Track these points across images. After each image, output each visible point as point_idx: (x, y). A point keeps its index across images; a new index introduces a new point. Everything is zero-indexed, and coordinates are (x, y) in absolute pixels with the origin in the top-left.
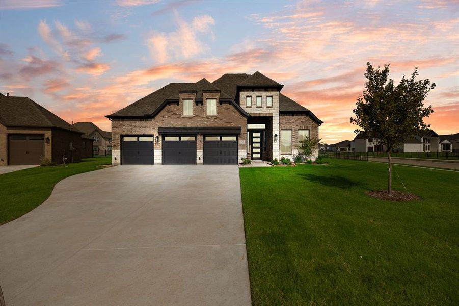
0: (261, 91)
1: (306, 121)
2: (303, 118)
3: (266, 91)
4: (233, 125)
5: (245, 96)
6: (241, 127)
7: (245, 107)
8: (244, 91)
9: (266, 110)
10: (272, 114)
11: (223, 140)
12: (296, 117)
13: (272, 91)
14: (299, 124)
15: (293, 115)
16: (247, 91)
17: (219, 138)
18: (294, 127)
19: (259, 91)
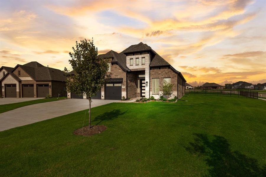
0: (138, 54)
1: (169, 72)
2: (166, 70)
3: (141, 54)
4: (119, 77)
5: (129, 59)
6: (123, 78)
7: (129, 65)
8: (129, 56)
9: (141, 67)
10: (145, 68)
11: (115, 86)
12: (162, 70)
13: (145, 54)
14: (164, 74)
15: (160, 69)
16: (130, 56)
17: (113, 84)
18: (160, 76)
19: (137, 55)
